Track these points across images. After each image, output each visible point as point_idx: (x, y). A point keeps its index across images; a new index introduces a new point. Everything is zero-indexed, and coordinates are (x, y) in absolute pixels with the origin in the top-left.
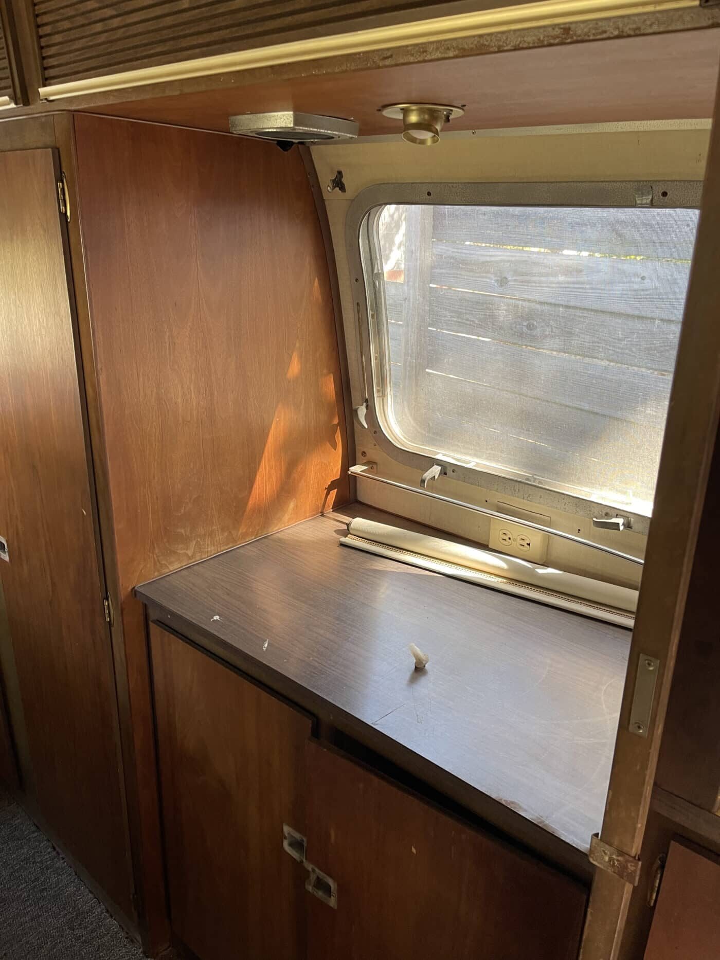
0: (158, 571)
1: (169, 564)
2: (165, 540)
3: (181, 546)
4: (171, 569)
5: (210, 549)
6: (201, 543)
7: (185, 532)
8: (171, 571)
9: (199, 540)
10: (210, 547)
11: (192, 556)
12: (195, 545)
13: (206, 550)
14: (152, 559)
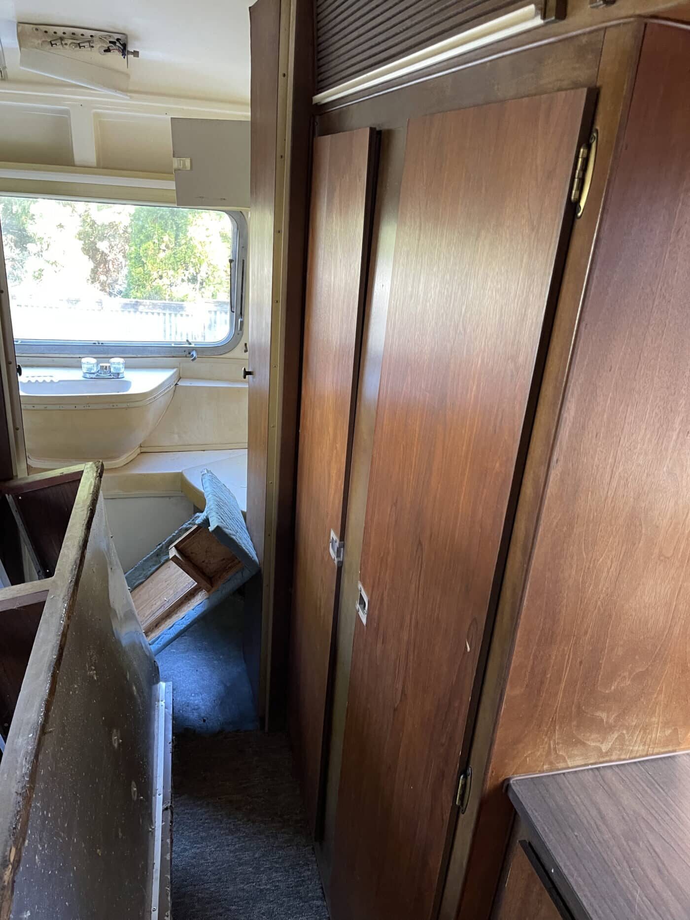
0: (551, 763)
1: (568, 757)
2: (574, 723)
3: (594, 736)
4: (570, 765)
5: (636, 748)
6: (627, 738)
7: (608, 717)
8: (569, 768)
9: (625, 732)
10: (637, 745)
11: (607, 753)
12: (617, 738)
13: (631, 748)
14: (547, 745)
